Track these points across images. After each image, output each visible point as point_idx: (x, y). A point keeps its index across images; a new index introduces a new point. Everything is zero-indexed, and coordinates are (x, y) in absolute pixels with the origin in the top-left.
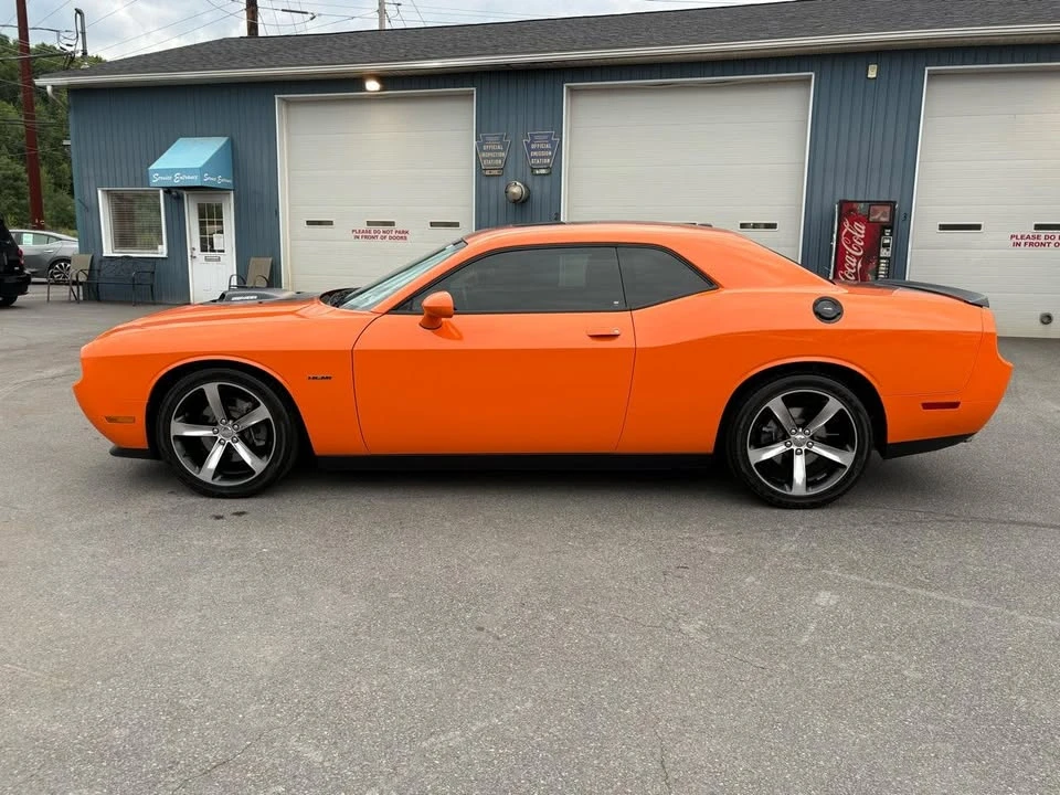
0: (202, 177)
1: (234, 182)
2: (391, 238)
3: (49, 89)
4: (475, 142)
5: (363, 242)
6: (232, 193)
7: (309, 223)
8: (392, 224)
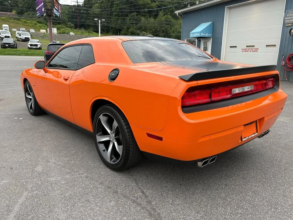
0: (201, 34)
1: (212, 35)
2: (253, 51)
3: (177, 14)
4: (284, 14)
5: (244, 53)
6: (212, 38)
7: (231, 47)
8: (254, 46)
